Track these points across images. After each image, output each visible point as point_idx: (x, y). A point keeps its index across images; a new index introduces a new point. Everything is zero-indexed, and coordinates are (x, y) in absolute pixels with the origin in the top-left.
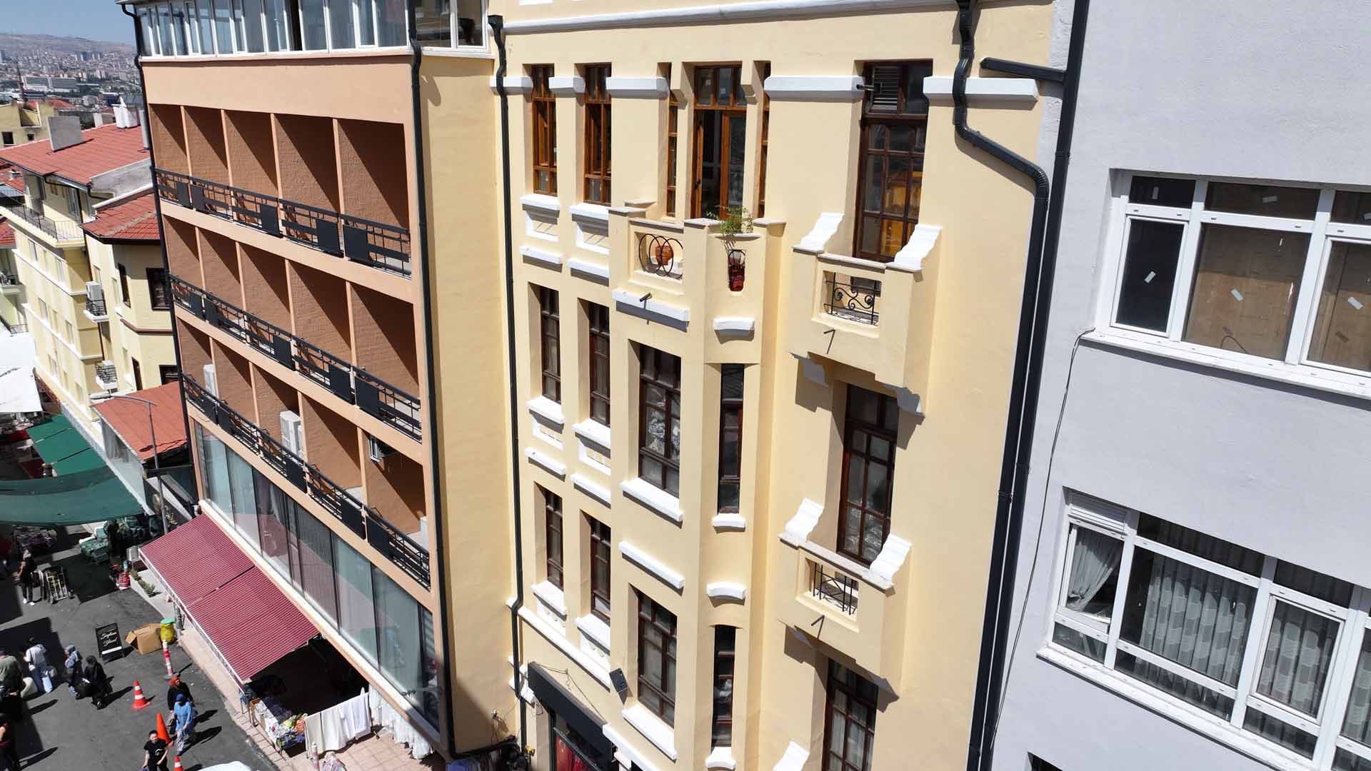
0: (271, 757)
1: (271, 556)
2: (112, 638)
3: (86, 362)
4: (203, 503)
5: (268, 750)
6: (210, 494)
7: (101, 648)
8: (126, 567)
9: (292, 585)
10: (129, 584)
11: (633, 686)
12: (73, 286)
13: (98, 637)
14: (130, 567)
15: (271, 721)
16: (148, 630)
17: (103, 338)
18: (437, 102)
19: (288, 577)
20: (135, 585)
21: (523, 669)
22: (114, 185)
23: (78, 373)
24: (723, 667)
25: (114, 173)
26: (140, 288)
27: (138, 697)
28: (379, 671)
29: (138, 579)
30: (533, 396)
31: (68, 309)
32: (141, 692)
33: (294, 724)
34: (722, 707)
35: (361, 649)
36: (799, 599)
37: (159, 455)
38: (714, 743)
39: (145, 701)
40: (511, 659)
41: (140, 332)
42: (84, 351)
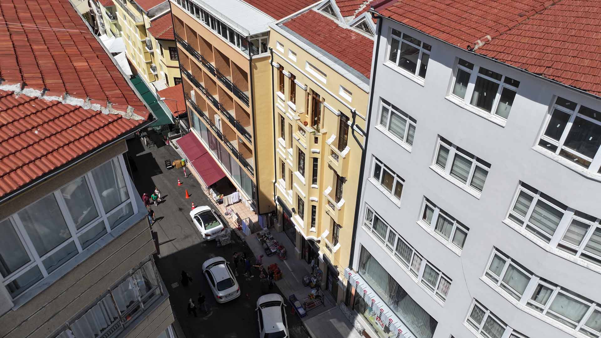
0: (215, 204)
1: (212, 150)
2: (169, 163)
3: (147, 63)
4: (191, 128)
5: (214, 202)
6: (193, 126)
7: (167, 166)
8: (168, 138)
9: (218, 161)
10: (169, 143)
11: (297, 212)
12: (141, 38)
13: (166, 163)
14: (169, 139)
15: (214, 195)
16: (178, 162)
17: (151, 55)
18: (256, 69)
19: (217, 158)
20: (171, 144)
21: (276, 197)
22: (155, 12)
23: (144, 66)
24: (314, 213)
25: (154, 8)
26: (167, 52)
27: (179, 183)
28: (242, 190)
29: (172, 142)
30: (279, 138)
31: (140, 45)
32: (180, 181)
33: (220, 197)
34: (313, 220)
35: (237, 183)
36: (326, 205)
37: (179, 115)
38: (312, 226)
39: (181, 184)
40: (274, 194)
41: (168, 67)
42: (146, 59)
